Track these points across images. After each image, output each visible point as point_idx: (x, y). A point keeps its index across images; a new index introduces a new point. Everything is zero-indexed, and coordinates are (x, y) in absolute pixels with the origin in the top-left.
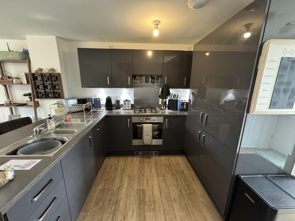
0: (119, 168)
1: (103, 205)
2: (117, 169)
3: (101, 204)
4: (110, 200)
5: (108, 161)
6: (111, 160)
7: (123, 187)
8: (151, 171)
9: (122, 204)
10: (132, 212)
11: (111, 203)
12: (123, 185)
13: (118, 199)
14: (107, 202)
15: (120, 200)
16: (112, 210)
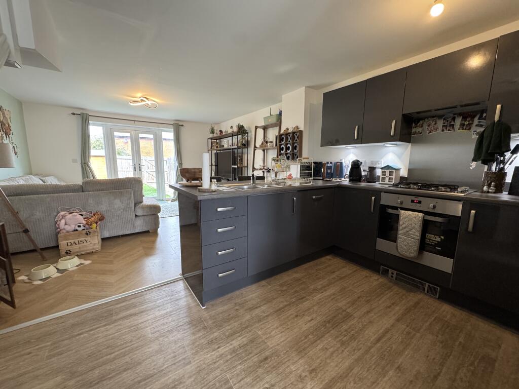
0: (337, 273)
1: (286, 290)
2: (334, 272)
3: (285, 288)
4: (296, 292)
5: (330, 259)
6: (335, 260)
7: (323, 292)
8: (391, 306)
9: (306, 304)
10: (309, 319)
11: (296, 295)
12: (326, 290)
13: (305, 297)
14: (293, 291)
15: (308, 300)
16: (291, 300)
